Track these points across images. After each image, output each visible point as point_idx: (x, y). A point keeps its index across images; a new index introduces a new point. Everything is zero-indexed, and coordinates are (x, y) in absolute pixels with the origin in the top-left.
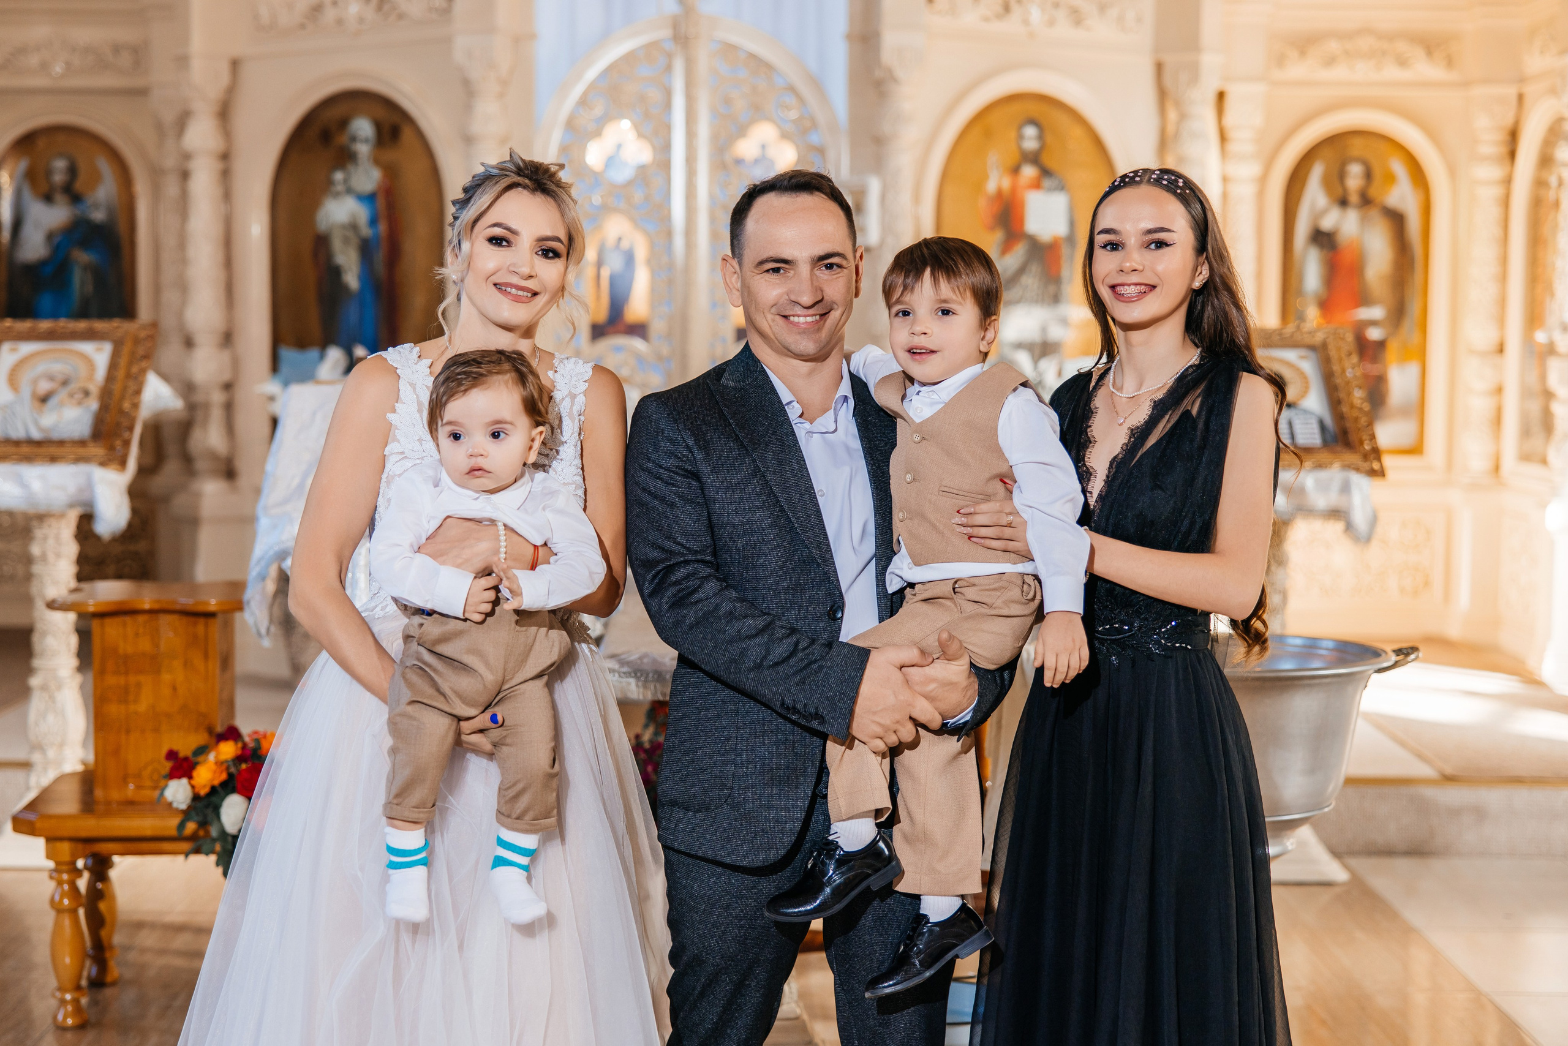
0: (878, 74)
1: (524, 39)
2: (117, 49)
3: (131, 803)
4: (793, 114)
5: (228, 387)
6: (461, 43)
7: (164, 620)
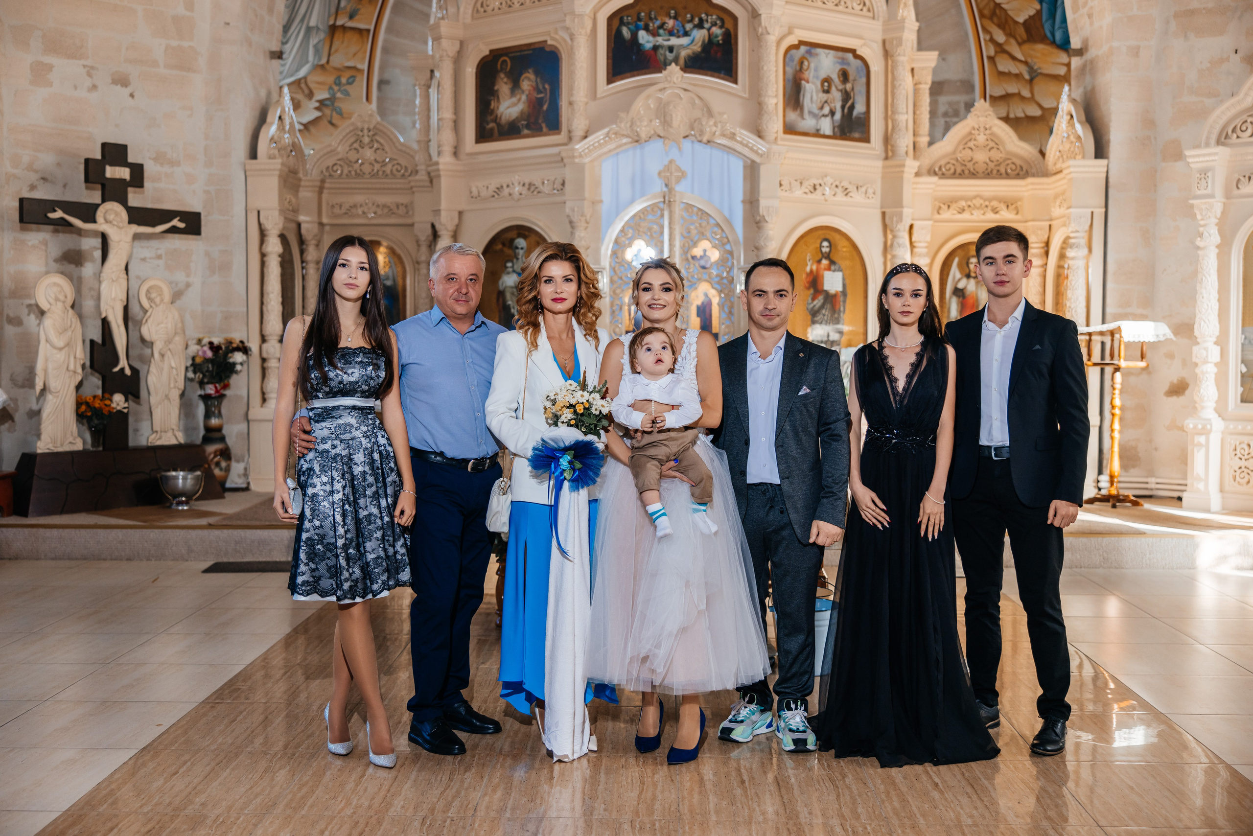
0: (758, 218)
1: (596, 203)
2: (398, 206)
4: (719, 236)
6: (569, 204)
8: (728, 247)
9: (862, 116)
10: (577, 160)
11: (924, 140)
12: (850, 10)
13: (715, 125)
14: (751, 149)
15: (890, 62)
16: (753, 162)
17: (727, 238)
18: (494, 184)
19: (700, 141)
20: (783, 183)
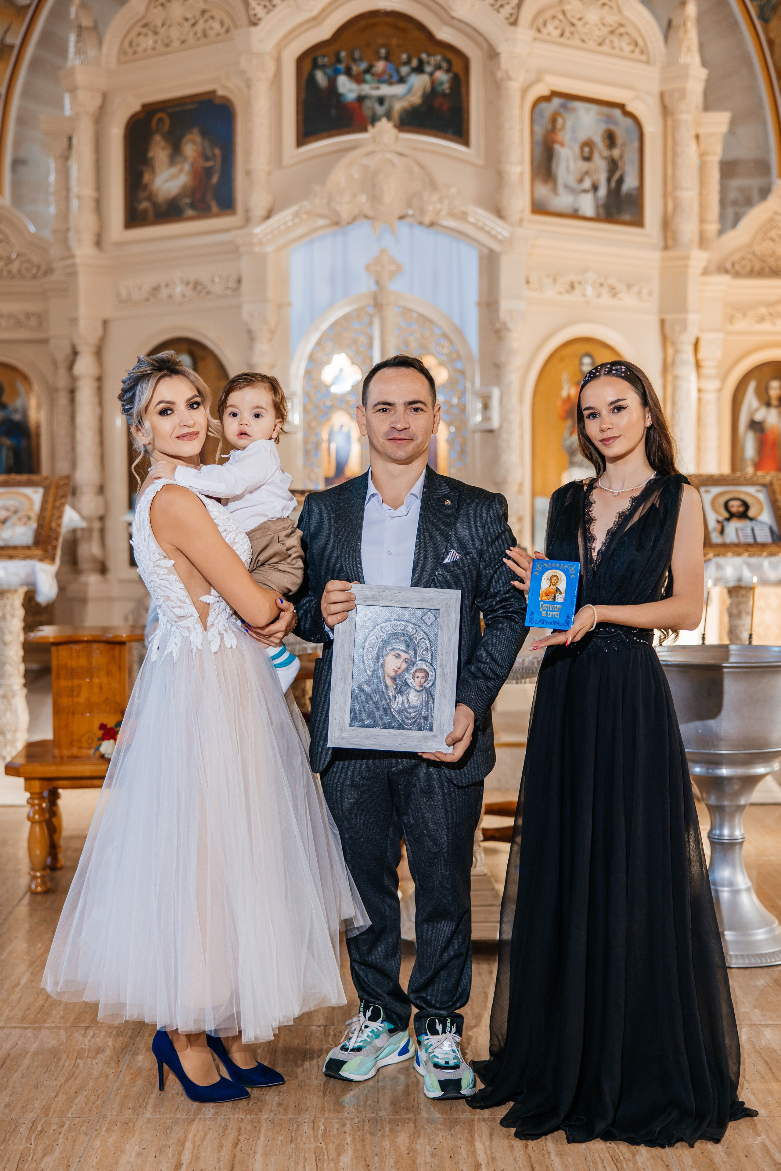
0: (498, 326)
1: (283, 306)
2: (28, 316)
3: (75, 757)
4: (446, 351)
5: (102, 518)
6: (246, 308)
7: (95, 646)
8: (459, 365)
9: (634, 193)
10: (257, 249)
11: (713, 227)
12: (617, 52)
13: (441, 200)
14: (488, 233)
15: (669, 122)
16: (491, 251)
17: (458, 353)
18: (148, 281)
19: (421, 223)
20: (533, 279)
